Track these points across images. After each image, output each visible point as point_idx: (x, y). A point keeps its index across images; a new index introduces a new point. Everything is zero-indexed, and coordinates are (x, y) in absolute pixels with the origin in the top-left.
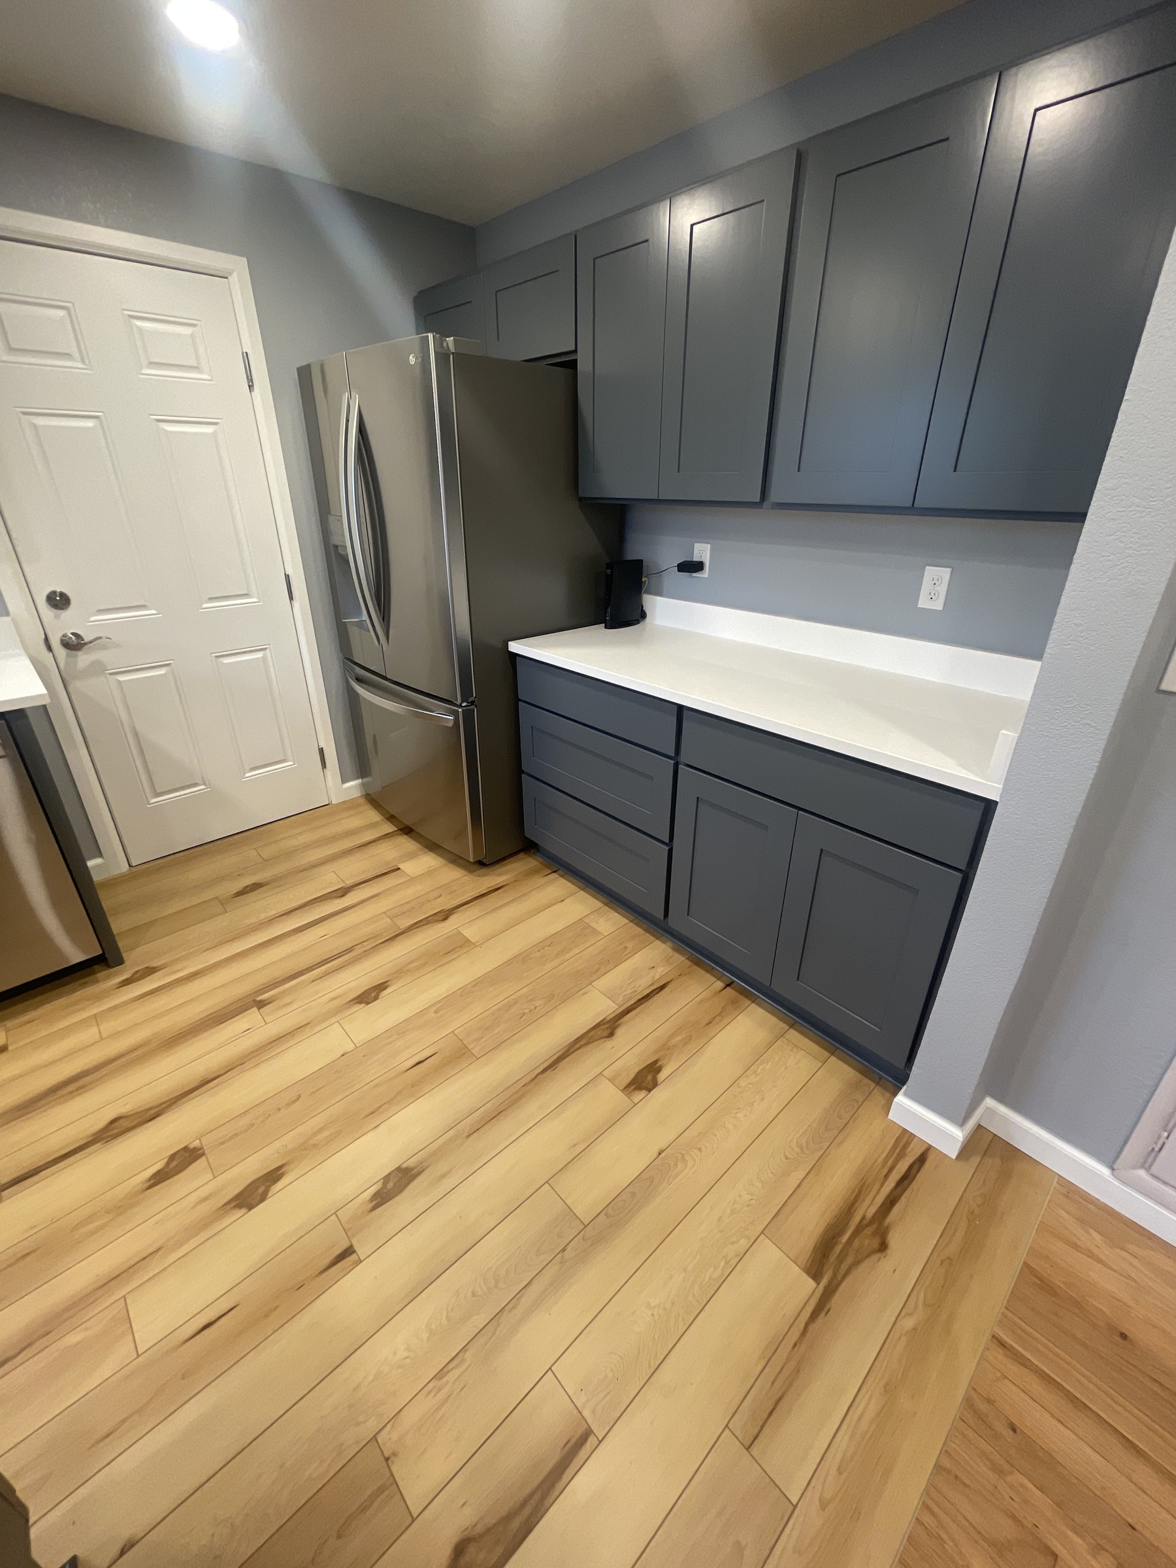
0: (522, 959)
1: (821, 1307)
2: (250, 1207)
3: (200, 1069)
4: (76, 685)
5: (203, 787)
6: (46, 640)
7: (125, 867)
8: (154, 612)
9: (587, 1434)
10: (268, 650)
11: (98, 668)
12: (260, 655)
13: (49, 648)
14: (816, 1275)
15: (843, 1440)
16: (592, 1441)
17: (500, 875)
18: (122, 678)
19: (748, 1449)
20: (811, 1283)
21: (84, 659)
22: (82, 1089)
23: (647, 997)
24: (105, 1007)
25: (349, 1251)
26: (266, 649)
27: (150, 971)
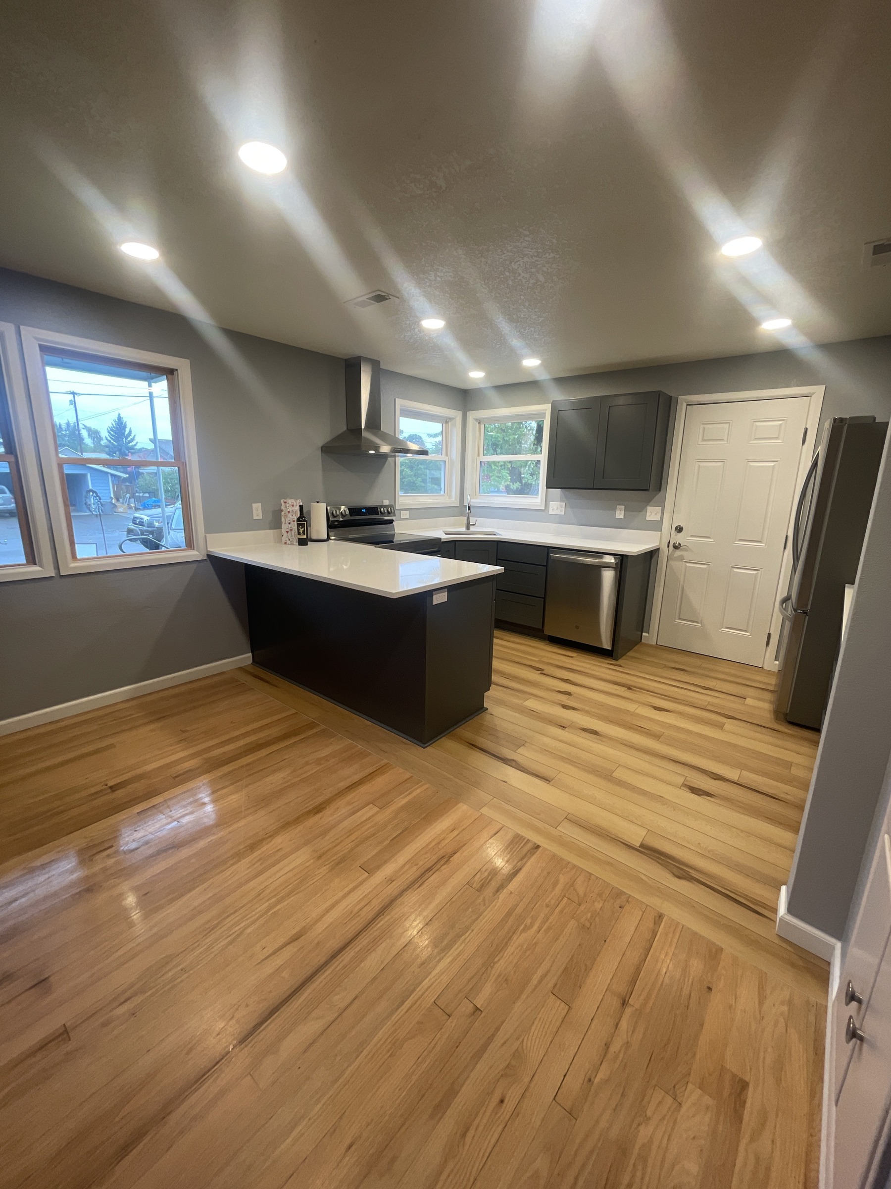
0: (730, 744)
1: (630, 847)
2: (563, 708)
3: (595, 686)
4: (671, 563)
5: (700, 625)
6: (669, 542)
7: (654, 643)
8: (712, 540)
9: (550, 781)
10: (760, 571)
11: (681, 558)
12: (755, 572)
13: (668, 546)
14: (642, 846)
15: (584, 845)
16: (548, 782)
17: (789, 729)
18: (688, 565)
19: (566, 818)
20: (638, 845)
21: (678, 553)
22: (572, 672)
23: (759, 792)
24: (599, 664)
25: (565, 728)
26: (759, 570)
27: (620, 666)
